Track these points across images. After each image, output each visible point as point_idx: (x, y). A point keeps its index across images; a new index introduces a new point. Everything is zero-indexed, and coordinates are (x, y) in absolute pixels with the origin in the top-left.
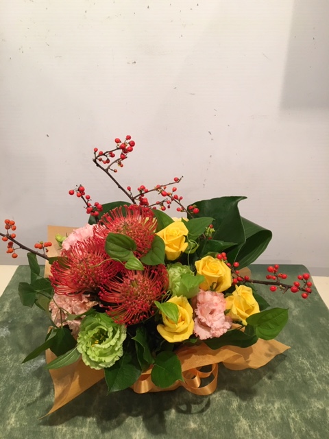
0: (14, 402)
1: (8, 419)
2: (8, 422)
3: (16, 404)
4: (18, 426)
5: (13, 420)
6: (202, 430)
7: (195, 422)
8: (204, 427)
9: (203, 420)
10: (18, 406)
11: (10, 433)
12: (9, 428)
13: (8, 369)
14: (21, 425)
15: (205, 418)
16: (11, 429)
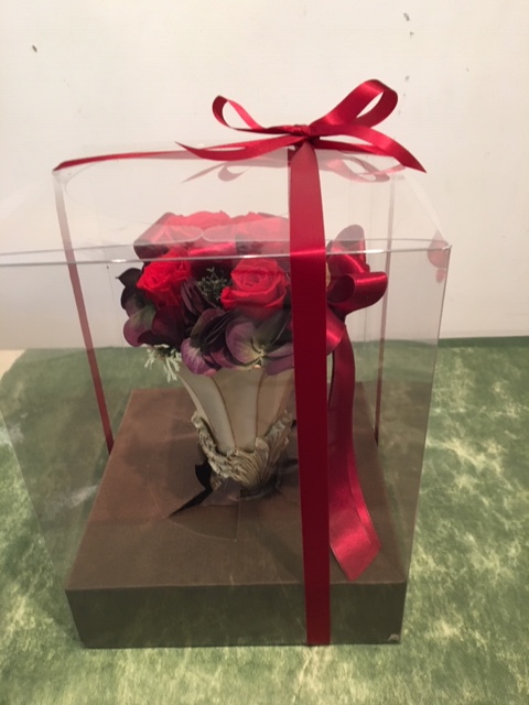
0: (25, 574)
1: (10, 609)
2: (9, 615)
3: (28, 578)
4: (33, 626)
5: (21, 611)
6: (474, 642)
7: (452, 622)
8: (477, 635)
9: (470, 618)
10: (35, 581)
11: (14, 641)
12: (11, 628)
13: (15, 505)
14: (39, 624)
15: (475, 614)
16: (17, 633)
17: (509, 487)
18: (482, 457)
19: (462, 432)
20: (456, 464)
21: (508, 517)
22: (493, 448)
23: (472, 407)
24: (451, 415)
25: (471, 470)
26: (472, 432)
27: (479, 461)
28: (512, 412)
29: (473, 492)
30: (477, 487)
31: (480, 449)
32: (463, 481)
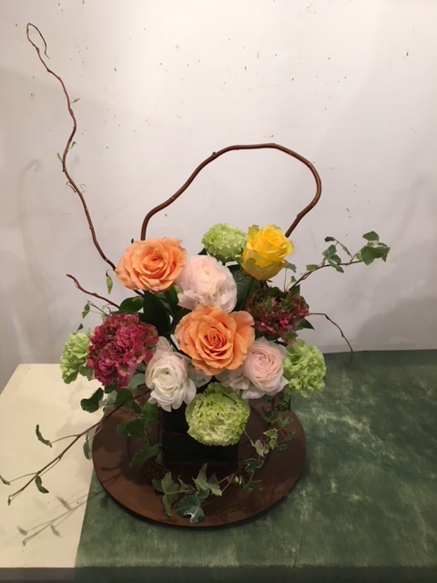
6: (367, 500)
9: (365, 492)
15: (366, 490)
17: (374, 438)
18: (360, 425)
19: (350, 412)
20: (350, 428)
21: (374, 451)
22: (365, 420)
23: (353, 399)
24: (344, 404)
25: (356, 430)
26: (354, 412)
27: (359, 426)
28: (371, 401)
29: (358, 441)
30: (360, 438)
31: (359, 420)
32: (354, 436)
